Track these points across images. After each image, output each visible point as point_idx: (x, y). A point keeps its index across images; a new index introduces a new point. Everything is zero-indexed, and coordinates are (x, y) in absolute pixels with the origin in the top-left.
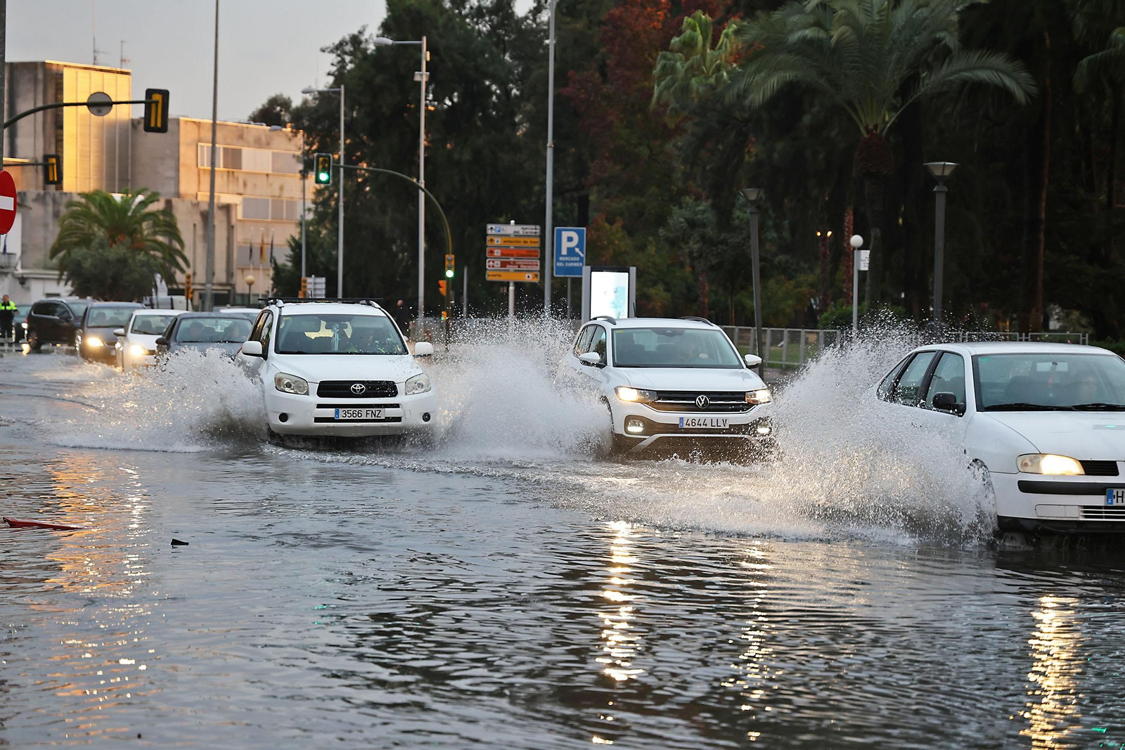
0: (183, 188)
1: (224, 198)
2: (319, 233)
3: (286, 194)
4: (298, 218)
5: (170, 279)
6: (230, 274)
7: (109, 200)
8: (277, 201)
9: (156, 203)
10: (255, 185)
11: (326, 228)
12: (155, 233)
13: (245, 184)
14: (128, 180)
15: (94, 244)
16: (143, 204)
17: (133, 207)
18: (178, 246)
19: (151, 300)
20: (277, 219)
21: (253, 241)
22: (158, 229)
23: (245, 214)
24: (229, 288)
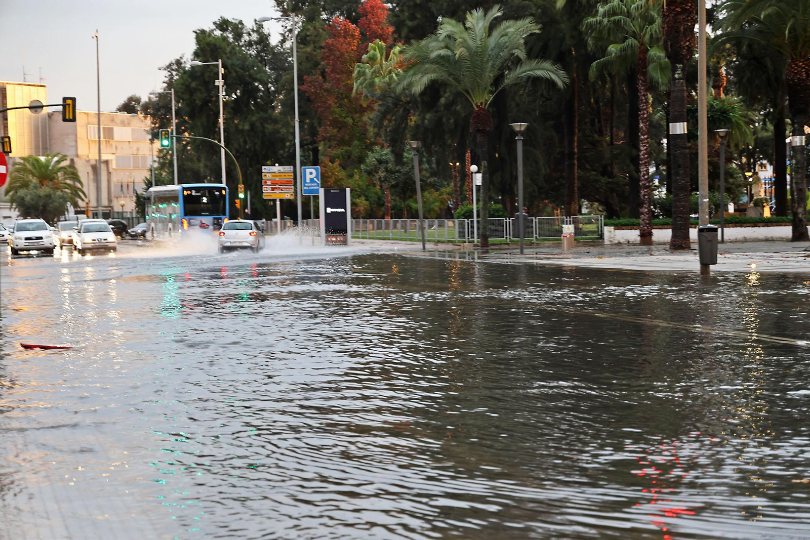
0: (80, 152)
1: (104, 157)
2: (162, 174)
3: (141, 153)
4: (149, 167)
5: (75, 205)
6: (110, 201)
7: (37, 161)
8: (135, 157)
9: (64, 162)
10: (122, 148)
11: (166, 172)
12: (66, 179)
13: (116, 148)
14: (47, 148)
15: (31, 187)
16: (58, 162)
17: (52, 164)
18: (79, 185)
19: (65, 218)
20: (136, 167)
21: (123, 181)
22: (67, 176)
23: (117, 165)
24: (110, 209)
